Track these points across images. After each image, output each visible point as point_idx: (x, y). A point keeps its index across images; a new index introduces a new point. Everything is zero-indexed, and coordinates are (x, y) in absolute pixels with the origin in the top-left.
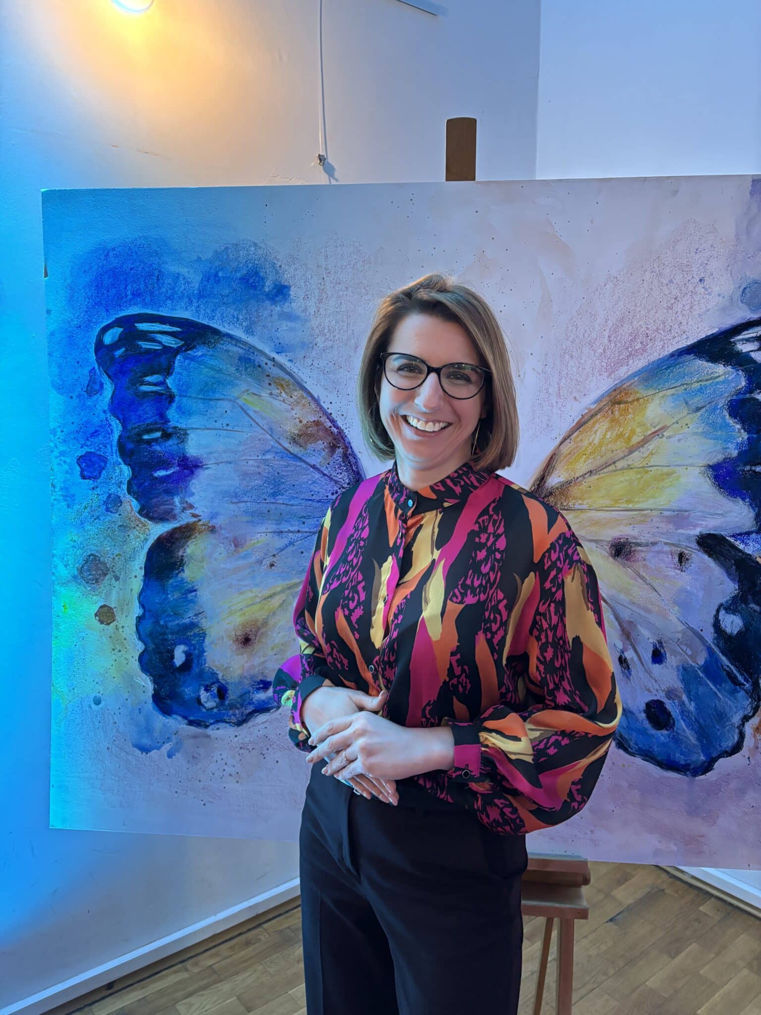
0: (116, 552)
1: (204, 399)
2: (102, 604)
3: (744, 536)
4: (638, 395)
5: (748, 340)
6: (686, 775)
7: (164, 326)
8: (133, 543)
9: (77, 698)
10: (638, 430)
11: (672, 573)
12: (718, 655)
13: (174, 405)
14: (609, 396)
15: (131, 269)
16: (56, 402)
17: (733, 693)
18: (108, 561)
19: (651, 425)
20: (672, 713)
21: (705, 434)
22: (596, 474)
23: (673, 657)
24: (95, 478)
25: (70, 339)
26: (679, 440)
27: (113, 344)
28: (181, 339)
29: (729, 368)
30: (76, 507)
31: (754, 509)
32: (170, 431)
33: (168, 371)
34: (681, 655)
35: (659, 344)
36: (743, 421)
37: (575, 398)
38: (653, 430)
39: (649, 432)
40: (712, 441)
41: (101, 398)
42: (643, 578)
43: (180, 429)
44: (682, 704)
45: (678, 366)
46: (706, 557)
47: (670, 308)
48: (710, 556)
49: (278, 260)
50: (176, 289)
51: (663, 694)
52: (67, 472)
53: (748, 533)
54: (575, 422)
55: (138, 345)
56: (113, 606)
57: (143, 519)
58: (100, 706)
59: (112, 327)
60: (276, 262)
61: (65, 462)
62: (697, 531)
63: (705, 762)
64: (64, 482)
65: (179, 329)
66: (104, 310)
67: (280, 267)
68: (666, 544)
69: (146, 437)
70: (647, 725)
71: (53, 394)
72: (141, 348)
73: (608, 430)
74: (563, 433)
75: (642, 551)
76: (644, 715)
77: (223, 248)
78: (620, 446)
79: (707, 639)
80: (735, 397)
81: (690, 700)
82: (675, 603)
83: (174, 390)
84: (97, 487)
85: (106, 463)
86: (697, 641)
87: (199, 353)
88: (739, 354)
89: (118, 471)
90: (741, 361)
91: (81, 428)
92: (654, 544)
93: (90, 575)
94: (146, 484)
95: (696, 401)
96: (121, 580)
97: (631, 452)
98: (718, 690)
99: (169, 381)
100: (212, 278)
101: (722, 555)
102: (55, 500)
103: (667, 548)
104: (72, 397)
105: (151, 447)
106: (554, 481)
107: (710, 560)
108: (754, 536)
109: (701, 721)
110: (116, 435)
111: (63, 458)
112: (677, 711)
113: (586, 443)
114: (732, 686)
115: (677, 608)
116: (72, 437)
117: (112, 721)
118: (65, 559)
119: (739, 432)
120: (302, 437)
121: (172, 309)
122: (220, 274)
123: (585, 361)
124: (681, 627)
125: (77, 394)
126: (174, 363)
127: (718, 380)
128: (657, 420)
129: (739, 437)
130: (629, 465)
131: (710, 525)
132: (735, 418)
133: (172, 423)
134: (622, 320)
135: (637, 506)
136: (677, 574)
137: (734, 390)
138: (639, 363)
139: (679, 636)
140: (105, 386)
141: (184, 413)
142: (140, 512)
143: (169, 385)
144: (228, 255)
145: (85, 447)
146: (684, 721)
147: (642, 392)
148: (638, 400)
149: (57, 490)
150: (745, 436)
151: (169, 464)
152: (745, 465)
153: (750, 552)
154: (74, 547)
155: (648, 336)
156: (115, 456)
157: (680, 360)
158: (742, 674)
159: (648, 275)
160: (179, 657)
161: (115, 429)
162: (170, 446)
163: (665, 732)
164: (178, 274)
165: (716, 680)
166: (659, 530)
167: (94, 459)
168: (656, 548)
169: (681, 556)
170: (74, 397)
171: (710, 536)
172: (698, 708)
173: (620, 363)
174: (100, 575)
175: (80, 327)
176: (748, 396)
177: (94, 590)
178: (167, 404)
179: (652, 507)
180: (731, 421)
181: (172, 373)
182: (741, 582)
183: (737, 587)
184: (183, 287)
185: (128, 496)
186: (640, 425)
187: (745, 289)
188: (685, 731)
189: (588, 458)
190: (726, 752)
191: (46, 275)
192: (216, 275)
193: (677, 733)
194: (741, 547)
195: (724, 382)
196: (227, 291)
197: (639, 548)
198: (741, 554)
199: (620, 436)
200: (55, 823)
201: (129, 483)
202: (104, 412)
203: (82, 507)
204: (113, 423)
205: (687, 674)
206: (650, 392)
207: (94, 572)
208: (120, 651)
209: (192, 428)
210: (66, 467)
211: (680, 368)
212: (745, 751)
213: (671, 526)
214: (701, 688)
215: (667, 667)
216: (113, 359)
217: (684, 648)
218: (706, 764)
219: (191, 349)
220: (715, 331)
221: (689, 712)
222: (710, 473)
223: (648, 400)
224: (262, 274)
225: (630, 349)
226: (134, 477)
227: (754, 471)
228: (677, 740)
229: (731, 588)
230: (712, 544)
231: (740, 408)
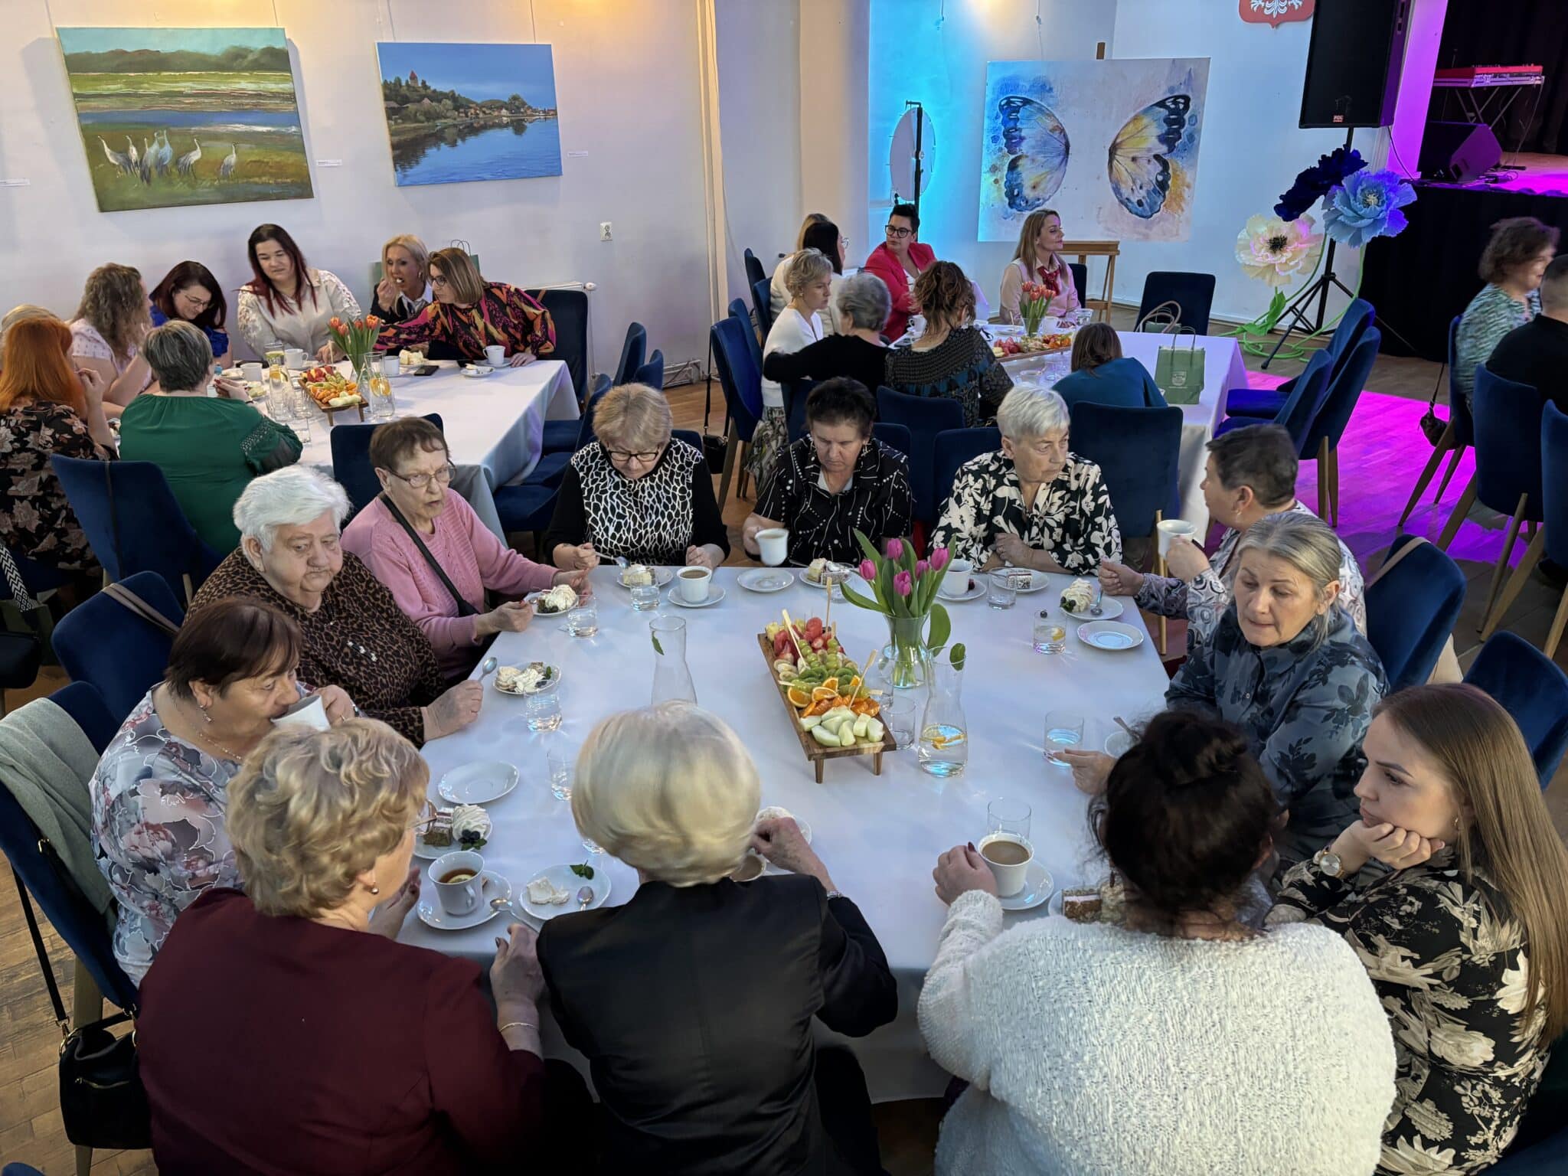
0: (1000, 164)
1: (1027, 120)
2: (995, 178)
4: (1141, 117)
5: (1169, 102)
6: (1145, 218)
7: (1018, 99)
10: (1141, 127)
12: (1156, 187)
13: (1019, 122)
14: (1134, 117)
15: (1010, 84)
18: (998, 166)
19: (1144, 125)
20: (1143, 203)
21: (1157, 127)
23: (1145, 188)
26: (1151, 129)
27: (1004, 105)
28: (1023, 103)
29: (1164, 109)
31: (1168, 147)
32: (1017, 129)
33: (1018, 112)
34: (1147, 187)
36: (1166, 124)
39: (1143, 127)
40: (1159, 129)
42: (1139, 167)
43: (1020, 128)
44: (1146, 199)
47: (1150, 94)
48: (1156, 160)
50: (1022, 89)
51: (1142, 197)
52: (988, 141)
53: (1166, 154)
56: (998, 179)
58: (993, 207)
59: (1004, 100)
62: (1153, 154)
65: (1022, 100)
67: (1051, 83)
68: (1146, 157)
69: (1011, 131)
70: (1137, 206)
72: (1011, 106)
75: (1139, 159)
76: (1136, 203)
77: (1036, 77)
78: (1136, 131)
79: (1154, 182)
81: (1148, 199)
82: (1146, 173)
83: (1019, 118)
86: (1152, 183)
87: (1027, 107)
88: (1167, 105)
90: (1167, 107)
92: (1142, 157)
93: (992, 170)
94: (1010, 144)
95: (1156, 118)
96: (1001, 171)
97: (1138, 132)
98: (1156, 196)
99: (1018, 115)
101: (1159, 160)
105: (1012, 133)
106: (1118, 141)
109: (1151, 204)
110: (1003, 130)
111: (988, 137)
112: (1145, 202)
113: (1127, 130)
114: (1159, 195)
115: (1147, 175)
116: (990, 131)
118: (986, 166)
119: (1165, 126)
120: (1053, 130)
124: (1147, 180)
126: (1020, 110)
127: (1161, 113)
128: (1146, 124)
129: (1165, 128)
130: (1138, 136)
131: (1156, 152)
133: (1018, 127)
134: (1138, 97)
135: (1139, 147)
136: (1147, 165)
137: (1165, 116)
139: (1147, 182)
141: (1022, 124)
142: (1008, 152)
144: (1038, 80)
145: (994, 134)
146: (1147, 204)
149: (985, 146)
150: (1167, 128)
151: (1017, 138)
152: (1166, 135)
153: (1166, 159)
154: (989, 162)
155: (1145, 101)
157: (1152, 107)
158: (1162, 192)
159: (1146, 85)
160: (1016, 193)
162: (1017, 133)
163: (1141, 207)
164: (1023, 85)
165: (1155, 193)
166: (1144, 154)
168: (1143, 159)
169: (1149, 160)
170: (992, 120)
171: (1156, 155)
172: (1150, 201)
174: (995, 170)
176: (1168, 117)
177: (993, 174)
179: (1143, 147)
180: (1164, 124)
182: (1163, 167)
184: (1025, 89)
186: (1141, 125)
187: (1170, 88)
188: (1146, 207)
189: (1127, 134)
190: (1156, 212)
191: (987, 85)
192: (1034, 85)
193: (1144, 207)
194: (1164, 157)
195: (1163, 113)
199: (1136, 128)
200: (980, 239)
201: (1005, 144)
203: (992, 151)
205: (1148, 192)
206: (1144, 116)
209: (1024, 128)
211: (1152, 110)
213: (1147, 152)
214: (1151, 196)
215: (1143, 190)
216: (1003, 109)
217: (1148, 185)
218: (1151, 216)
219: (1024, 106)
221: (1148, 202)
222: (1158, 138)
223: (1143, 118)
224: (1046, 85)
226: (1007, 142)
227: (1168, 137)
228: (1144, 210)
229: (1161, 168)
230: (1157, 157)
231: (1167, 121)
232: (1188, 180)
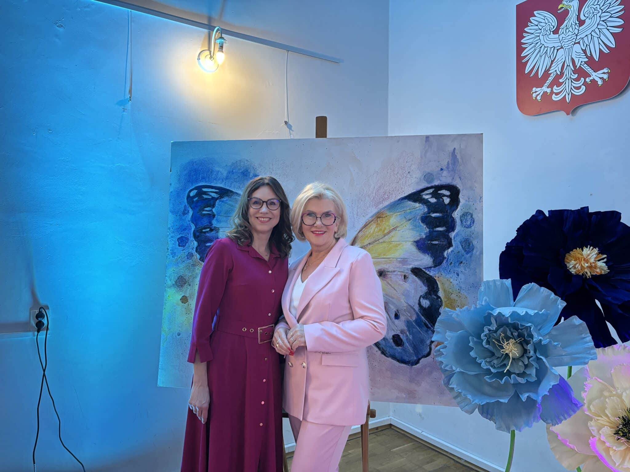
0: (190, 275)
1: (226, 216)
2: (183, 295)
3: (429, 268)
4: (387, 215)
5: (427, 194)
6: (409, 365)
7: (213, 190)
8: (197, 271)
9: (171, 333)
10: (387, 228)
11: (402, 283)
12: (421, 316)
13: (215, 218)
14: (376, 215)
15: (202, 169)
16: (171, 218)
17: (427, 331)
18: (187, 278)
19: (392, 226)
20: (403, 340)
21: (412, 229)
22: (371, 244)
23: (403, 317)
24: (184, 246)
25: (178, 194)
26: (403, 232)
27: (194, 196)
28: (219, 195)
29: (421, 205)
30: (175, 257)
31: (432, 258)
32: (213, 228)
33: (213, 206)
34: (406, 316)
35: (394, 196)
36: (427, 225)
37: (363, 216)
38: (393, 228)
39: (391, 229)
40: (416, 232)
41: (188, 216)
42: (390, 285)
43: (216, 228)
44: (407, 336)
45: (401, 204)
46: (414, 277)
47: (398, 183)
48: (416, 276)
49: (255, 166)
50: (218, 176)
51: (399, 332)
52: (173, 244)
53: (431, 267)
54: (364, 225)
55: (203, 196)
56: (187, 296)
57: (201, 262)
58: (180, 336)
59: (193, 190)
60: (254, 166)
61: (173, 240)
62: (411, 267)
63: (416, 360)
64: (172, 248)
65: (218, 191)
66: (191, 184)
67: (256, 168)
68: (399, 271)
69: (204, 231)
70: (393, 344)
71: (170, 214)
72: (204, 197)
73: (375, 228)
74: (359, 229)
75: (390, 274)
76: (392, 340)
77: (235, 161)
78: (380, 234)
79: (416, 309)
80: (423, 215)
81: (410, 334)
82: (403, 295)
83: (215, 213)
84: (184, 250)
85: (188, 241)
86: (412, 310)
87: (225, 200)
88: (424, 199)
89: (192, 243)
90: (425, 202)
91: (179, 227)
92: (394, 271)
93: (179, 284)
94: (203, 248)
95: (409, 217)
96: (191, 286)
97: (385, 236)
98: (421, 330)
99: (214, 210)
100: (231, 172)
101: (421, 276)
102: (168, 254)
103: (399, 273)
104: (177, 216)
105: (205, 234)
107: (416, 278)
108: (433, 268)
109: (415, 343)
110: (193, 230)
111: (172, 238)
112: (405, 339)
113: (368, 233)
114: (427, 329)
115: (404, 297)
116: (176, 230)
117: (184, 342)
118: (170, 278)
119: (425, 228)
121: (216, 183)
122: (234, 171)
123: (367, 202)
124: (405, 305)
125: (179, 214)
126: (216, 203)
127: (416, 209)
128: (394, 224)
129: (425, 230)
130: (384, 241)
131: (416, 264)
132: (424, 223)
133: (214, 226)
134: (380, 187)
135: (388, 257)
136: (404, 283)
137: (423, 213)
138: (387, 203)
139: (405, 308)
140: (190, 212)
141: (218, 221)
142: (200, 259)
143: (213, 211)
144: (237, 164)
145: (181, 234)
146: (408, 343)
147: (388, 213)
148: (387, 216)
149: (169, 251)
150: (428, 230)
151: (212, 241)
152: (428, 241)
153: (431, 275)
154: (174, 273)
155: (390, 193)
156: (192, 238)
157: (402, 202)
158: (430, 324)
159: (389, 171)
161: (192, 228)
162: (213, 234)
163: (400, 347)
164: (219, 171)
165: (420, 326)
166: (396, 266)
167: (184, 239)
168: (395, 273)
169: (405, 276)
170: (178, 215)
171: (416, 269)
172: (413, 337)
173: (380, 203)
174: (183, 284)
175: (182, 190)
176: (428, 215)
177: (180, 290)
178: (212, 218)
179: (393, 257)
180: (422, 224)
181: (215, 207)
182: (428, 286)
183: (427, 289)
184: (220, 176)
185: (195, 253)
186: (388, 226)
187: (425, 175)
188: (408, 347)
189: (368, 238)
190: (424, 356)
191: (171, 171)
192: (232, 171)
193: (405, 348)
194: (428, 273)
195: (419, 210)
196: (236, 177)
197: (389, 273)
198: (428, 276)
199: (381, 230)
200: (160, 384)
201: (197, 248)
202: (189, 221)
203: (178, 257)
204: (192, 225)
205: (409, 324)
206: (392, 213)
207: (181, 283)
208: (189, 314)
209: (221, 227)
210: (173, 242)
211: (402, 205)
212: (431, 355)
213: (401, 264)
214: (414, 330)
215: (401, 321)
216: (193, 201)
217: (407, 313)
218: (417, 361)
219: (222, 198)
220: (415, 191)
221: (410, 339)
222: (415, 244)
223: (390, 217)
224: (249, 171)
225: (383, 198)
226: (199, 245)
227: (432, 244)
228: (405, 350)
229: (424, 289)
230: (417, 271)
231: (425, 219)
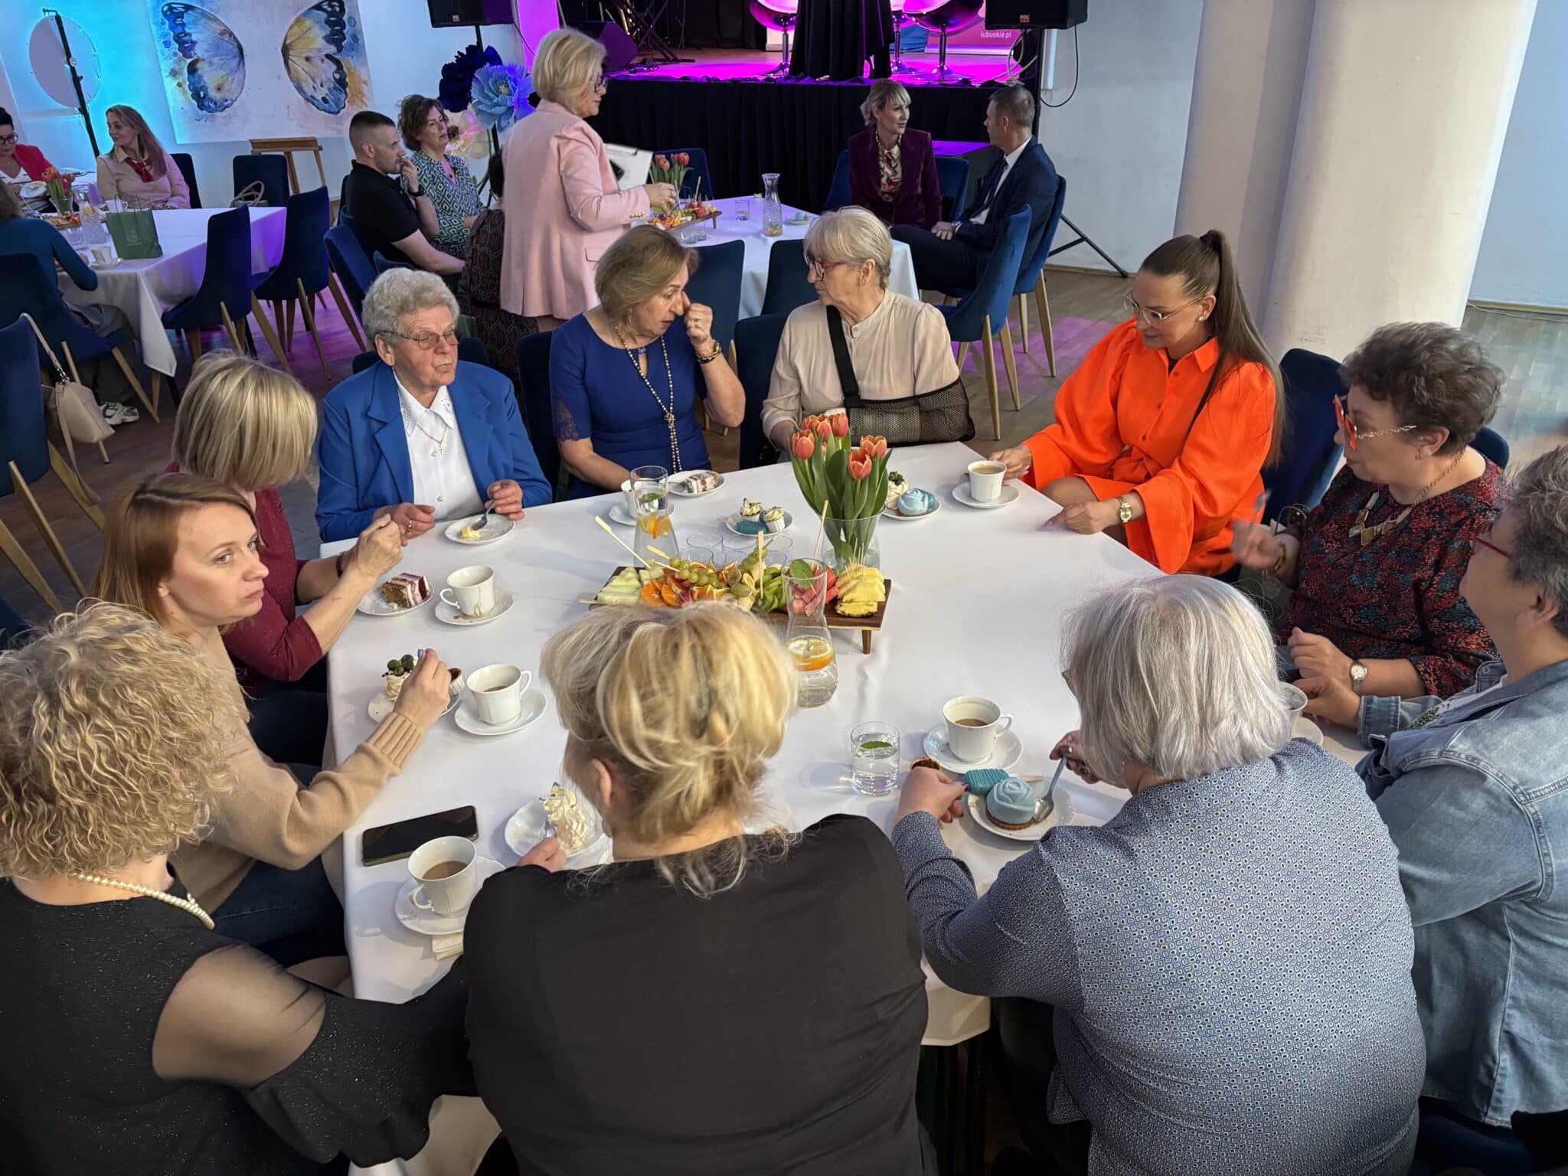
0: (179, 67)
1: (194, 25)
2: (178, 82)
8: (183, 65)
9: (177, 108)
13: (186, 27)
14: (296, 20)
18: (177, 70)
21: (321, 29)
24: (169, 47)
25: (154, 9)
27: (166, 11)
28: (185, 9)
29: (322, 12)
31: (336, 47)
32: (187, 34)
33: (183, 17)
34: (327, 85)
35: (305, 7)
36: (329, 25)
38: (309, 28)
40: (323, 31)
41: (166, 25)
43: (189, 33)
48: (328, 59)
51: (325, 94)
52: (161, 46)
53: (336, 53)
55: (173, 11)
56: (181, 82)
57: (184, 58)
62: (324, 53)
63: (338, 111)
64: (160, 49)
68: (318, 57)
69: (180, 36)
70: (323, 103)
71: (153, 25)
75: (313, 59)
79: (332, 80)
80: (325, 19)
82: (323, 72)
83: (186, 23)
84: (170, 50)
85: (171, 43)
87: (190, 13)
88: (324, 8)
89: (174, 45)
90: (325, 10)
91: (162, 34)
94: (183, 48)
95: (317, 21)
96: (182, 75)
101: (331, 59)
102: (159, 54)
105: (182, 38)
106: (288, 42)
110: (172, 35)
111: (159, 42)
116: (160, 36)
118: (165, 70)
120: (222, 34)
124: (326, 78)
126: (184, 15)
128: (309, 26)
129: (328, 29)
131: (327, 52)
133: (187, 32)
135: (310, 48)
136: (322, 65)
139: (326, 80)
140: (166, 22)
141: (189, 29)
142: (183, 56)
143: (184, 21)
145: (164, 39)
147: (304, 19)
148: (303, 21)
149: (158, 51)
150: (330, 29)
151: (188, 42)
152: (331, 36)
153: (337, 58)
154: (167, 67)
156: (173, 41)
157: (311, 10)
160: (202, 95)
162: (188, 38)
166: (315, 54)
167: (167, 42)
168: (316, 58)
169: (322, 60)
170: (159, 26)
171: (327, 54)
172: (334, 97)
173: (297, 12)
174: (175, 74)
176: (328, 19)
177: (175, 78)
178: (184, 26)
179: (313, 48)
180: (326, 25)
182: (337, 65)
185: (179, 52)
186: (305, 27)
194: (335, 57)
195: (321, 16)
201: (178, 48)
202: (168, 29)
203: (167, 56)
204: (171, 32)
205: (329, 89)
208: (186, 94)
209: (192, 33)
211: (311, 13)
213: (318, 52)
216: (167, 15)
217: (328, 83)
219: (188, 11)
222: (324, 38)
223: (305, 21)
225: (298, 8)
226: (180, 47)
227: (334, 38)
228: (331, 106)
229: (334, 67)
230: (328, 56)
231: (327, 22)
232: (364, 77)
